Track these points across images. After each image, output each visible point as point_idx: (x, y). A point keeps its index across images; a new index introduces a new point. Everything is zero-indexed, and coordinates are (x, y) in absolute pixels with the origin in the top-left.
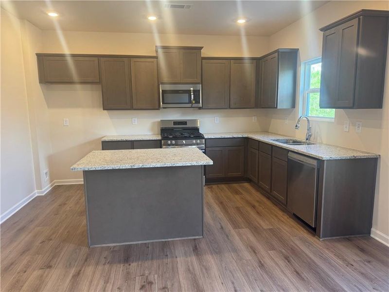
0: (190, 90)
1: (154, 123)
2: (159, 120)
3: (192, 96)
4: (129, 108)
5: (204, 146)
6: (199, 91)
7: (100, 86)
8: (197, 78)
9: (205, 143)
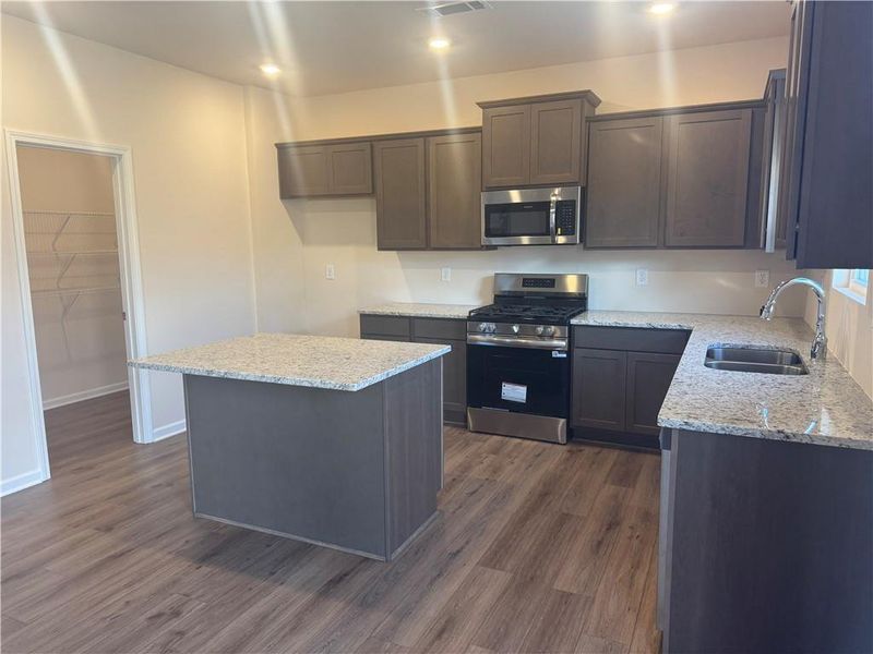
0: (550, 202)
1: (485, 280)
2: (491, 273)
3: (553, 216)
4: (423, 246)
5: (564, 343)
6: (574, 202)
7: (375, 201)
8: (570, 172)
9: (569, 337)
